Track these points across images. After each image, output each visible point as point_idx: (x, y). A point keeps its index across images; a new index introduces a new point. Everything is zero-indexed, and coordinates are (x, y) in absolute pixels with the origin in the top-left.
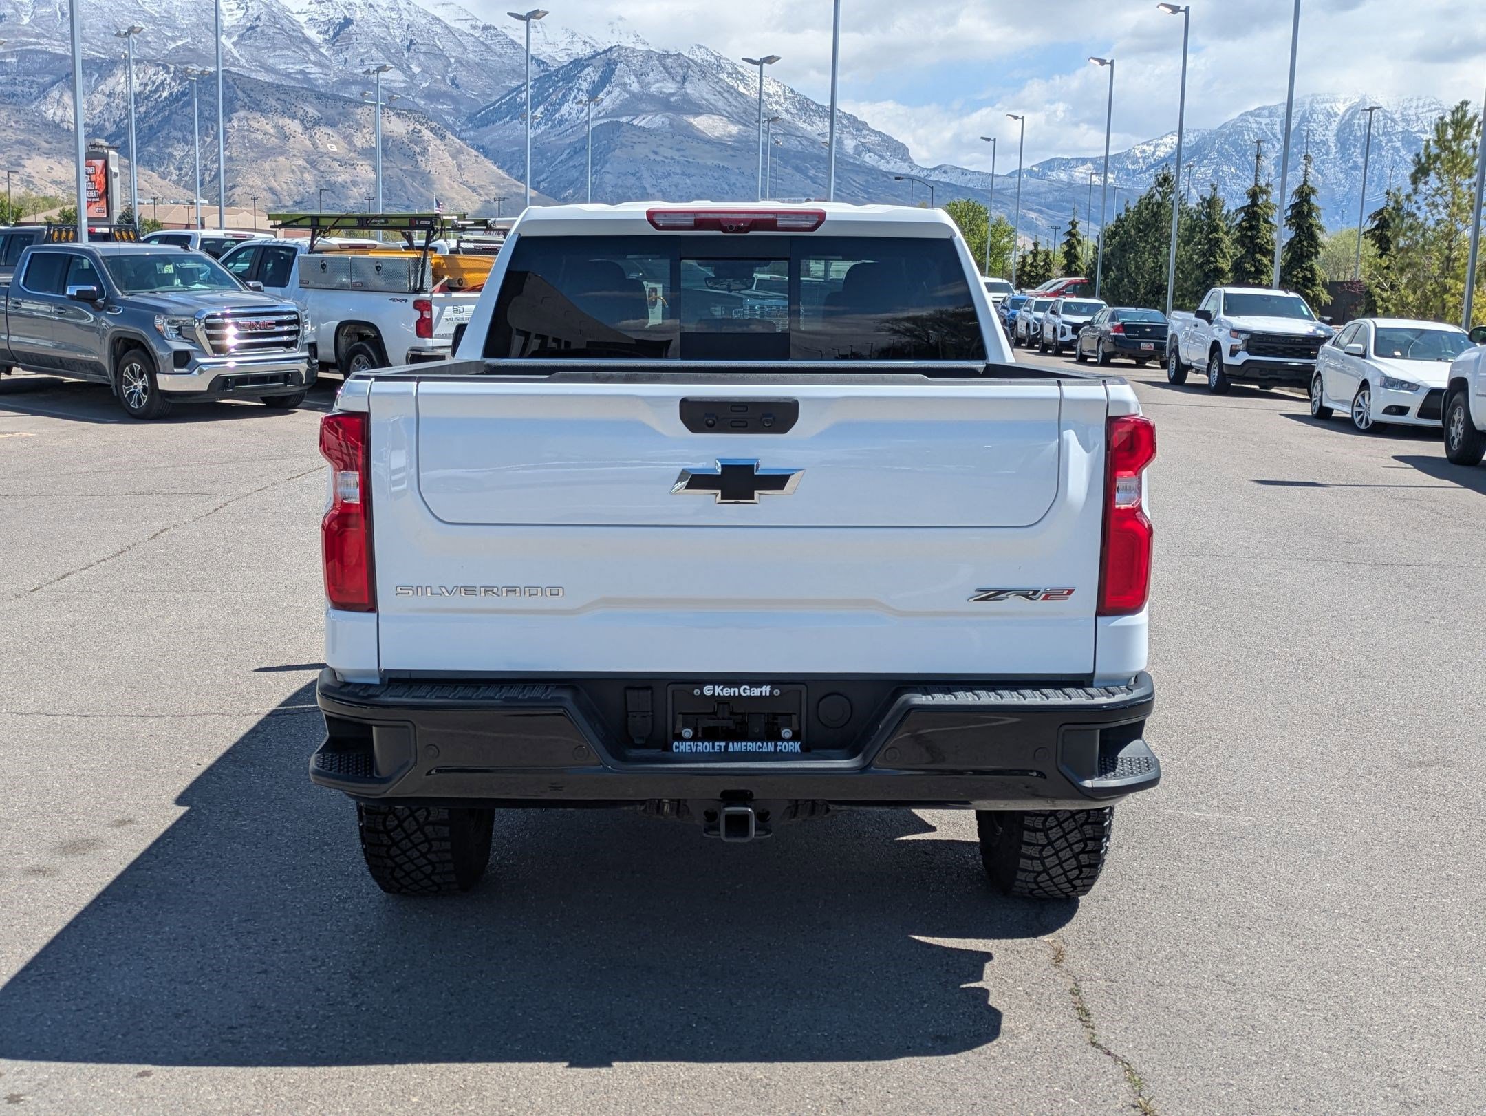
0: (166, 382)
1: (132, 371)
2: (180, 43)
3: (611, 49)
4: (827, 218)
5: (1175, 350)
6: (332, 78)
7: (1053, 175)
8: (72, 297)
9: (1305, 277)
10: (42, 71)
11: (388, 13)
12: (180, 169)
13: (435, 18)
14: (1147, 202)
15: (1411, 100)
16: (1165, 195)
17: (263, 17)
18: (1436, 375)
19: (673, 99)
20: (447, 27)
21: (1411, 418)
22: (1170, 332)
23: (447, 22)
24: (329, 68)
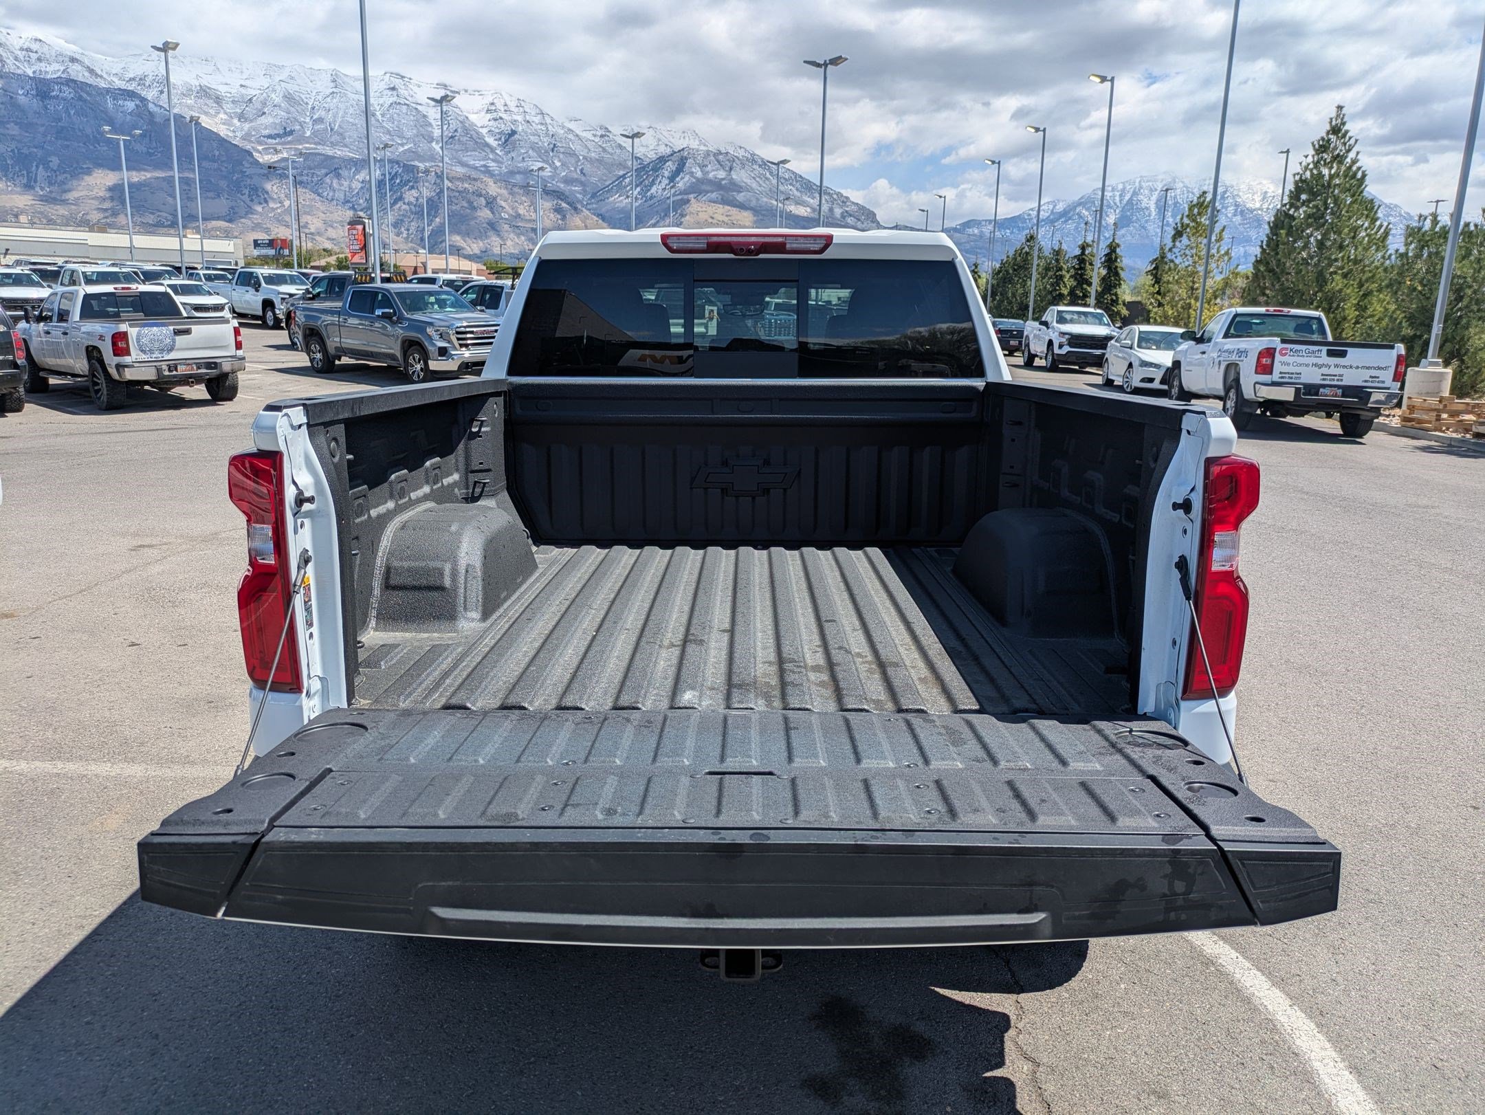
0: (434, 365)
1: (414, 359)
2: (406, 147)
3: (683, 149)
4: (834, 241)
5: (1028, 345)
6: (504, 170)
7: (970, 231)
8: (378, 316)
9: (1112, 300)
10: (319, 166)
11: (539, 127)
12: (408, 230)
13: (569, 130)
14: (1019, 252)
15: (1205, 180)
16: (1031, 248)
17: (459, 130)
18: (1165, 358)
19: (723, 182)
20: (577, 136)
21: (1156, 385)
22: (1025, 334)
23: (578, 132)
24: (502, 163)
